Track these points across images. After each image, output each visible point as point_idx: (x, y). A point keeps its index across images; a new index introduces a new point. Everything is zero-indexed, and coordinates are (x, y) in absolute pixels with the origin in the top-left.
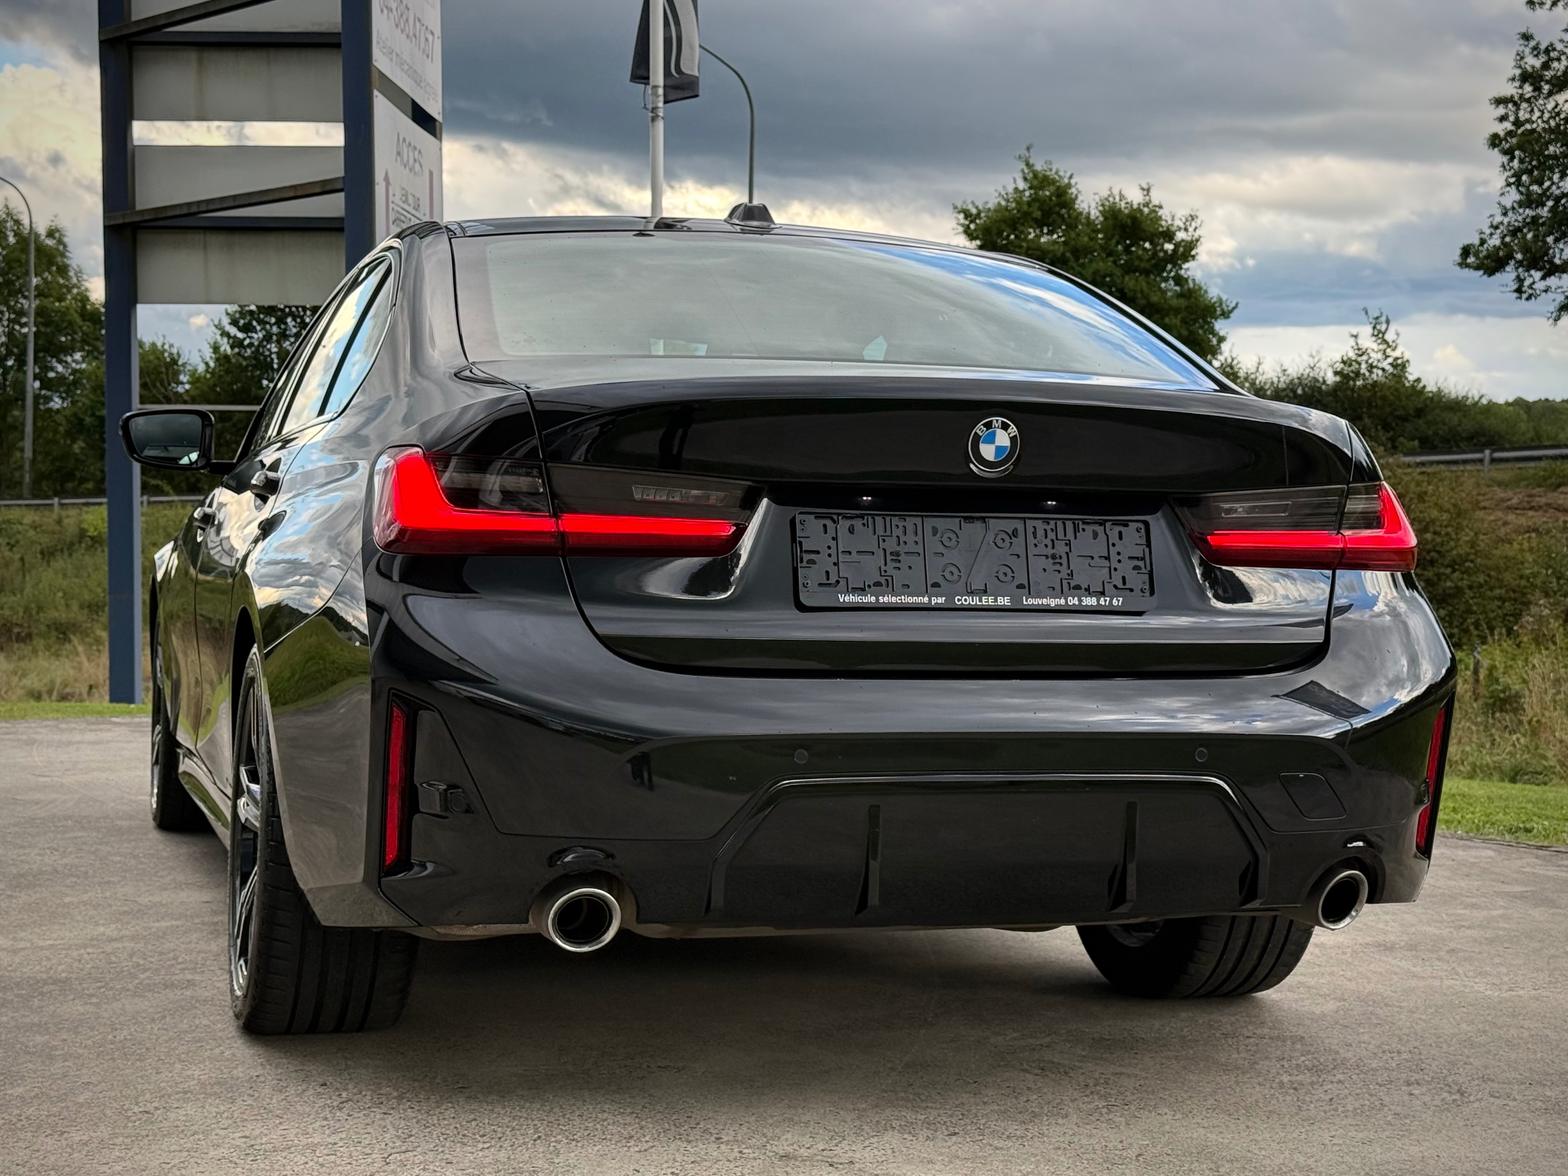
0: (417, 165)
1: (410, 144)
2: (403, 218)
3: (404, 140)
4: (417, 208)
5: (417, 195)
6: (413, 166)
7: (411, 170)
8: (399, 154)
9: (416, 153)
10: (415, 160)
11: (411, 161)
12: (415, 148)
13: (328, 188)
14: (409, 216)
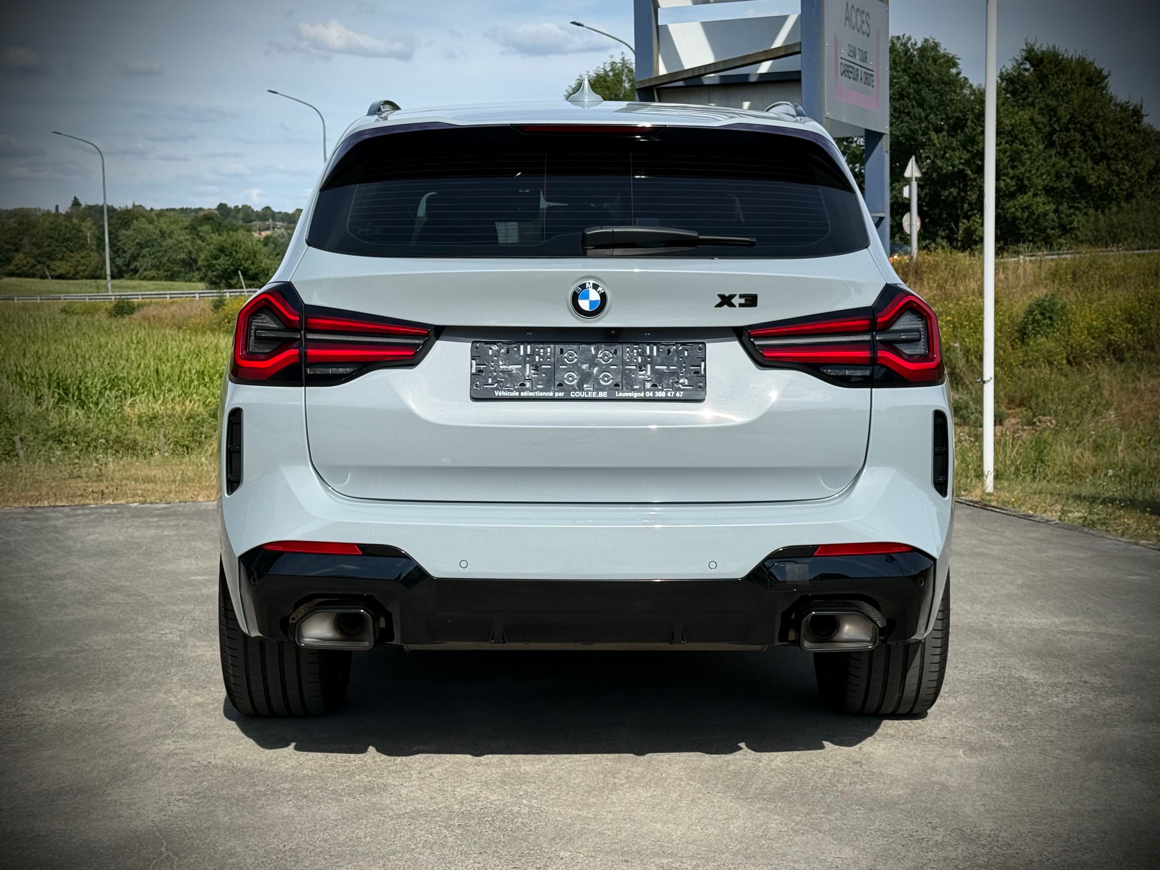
0: (865, 26)
1: (858, 10)
2: (851, 69)
3: (853, 7)
4: (864, 59)
5: (864, 50)
6: (861, 27)
7: (859, 31)
8: (847, 19)
9: (864, 16)
10: (863, 22)
11: (859, 23)
12: (863, 12)
13: (789, 52)
14: (856, 67)
